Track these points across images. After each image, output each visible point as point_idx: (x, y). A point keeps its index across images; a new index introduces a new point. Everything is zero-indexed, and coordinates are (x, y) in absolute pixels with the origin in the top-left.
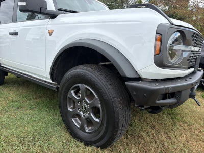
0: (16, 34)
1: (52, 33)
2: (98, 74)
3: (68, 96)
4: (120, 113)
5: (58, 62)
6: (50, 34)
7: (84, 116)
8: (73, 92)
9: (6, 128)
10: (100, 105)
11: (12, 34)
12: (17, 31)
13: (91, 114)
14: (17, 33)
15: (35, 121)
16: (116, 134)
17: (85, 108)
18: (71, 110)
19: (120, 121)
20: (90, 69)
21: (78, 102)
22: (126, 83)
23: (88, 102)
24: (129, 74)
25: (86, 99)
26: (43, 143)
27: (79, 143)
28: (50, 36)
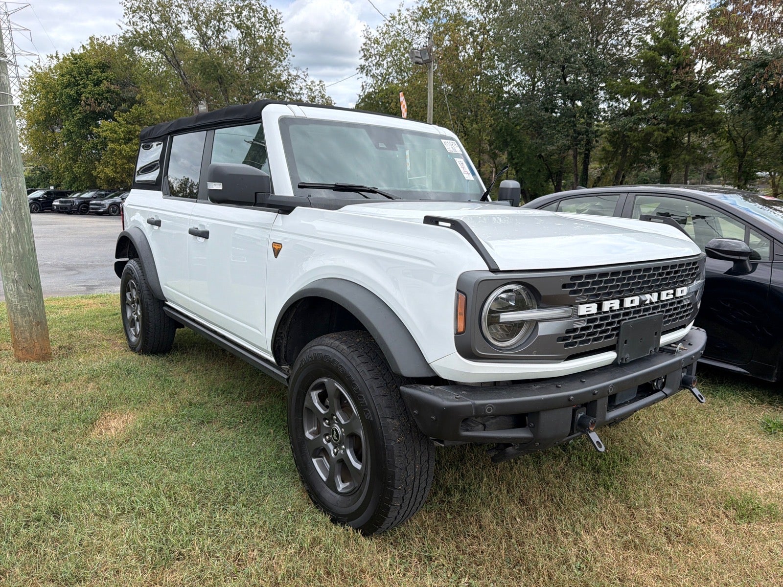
0: (205, 235)
1: (279, 250)
2: (359, 360)
3: (306, 403)
4: (396, 452)
5: (289, 321)
6: (276, 253)
7: (336, 454)
8: (314, 395)
9: (172, 469)
10: (361, 433)
11: (194, 233)
12: (207, 229)
13: (348, 452)
14: (208, 233)
15: (234, 459)
16: (391, 499)
17: (337, 436)
18: (311, 437)
19: (397, 470)
20: (345, 347)
21: (325, 419)
22: (402, 388)
23: (343, 422)
24: (408, 369)
25: (338, 414)
26: (244, 509)
27: (320, 517)
28: (276, 256)
